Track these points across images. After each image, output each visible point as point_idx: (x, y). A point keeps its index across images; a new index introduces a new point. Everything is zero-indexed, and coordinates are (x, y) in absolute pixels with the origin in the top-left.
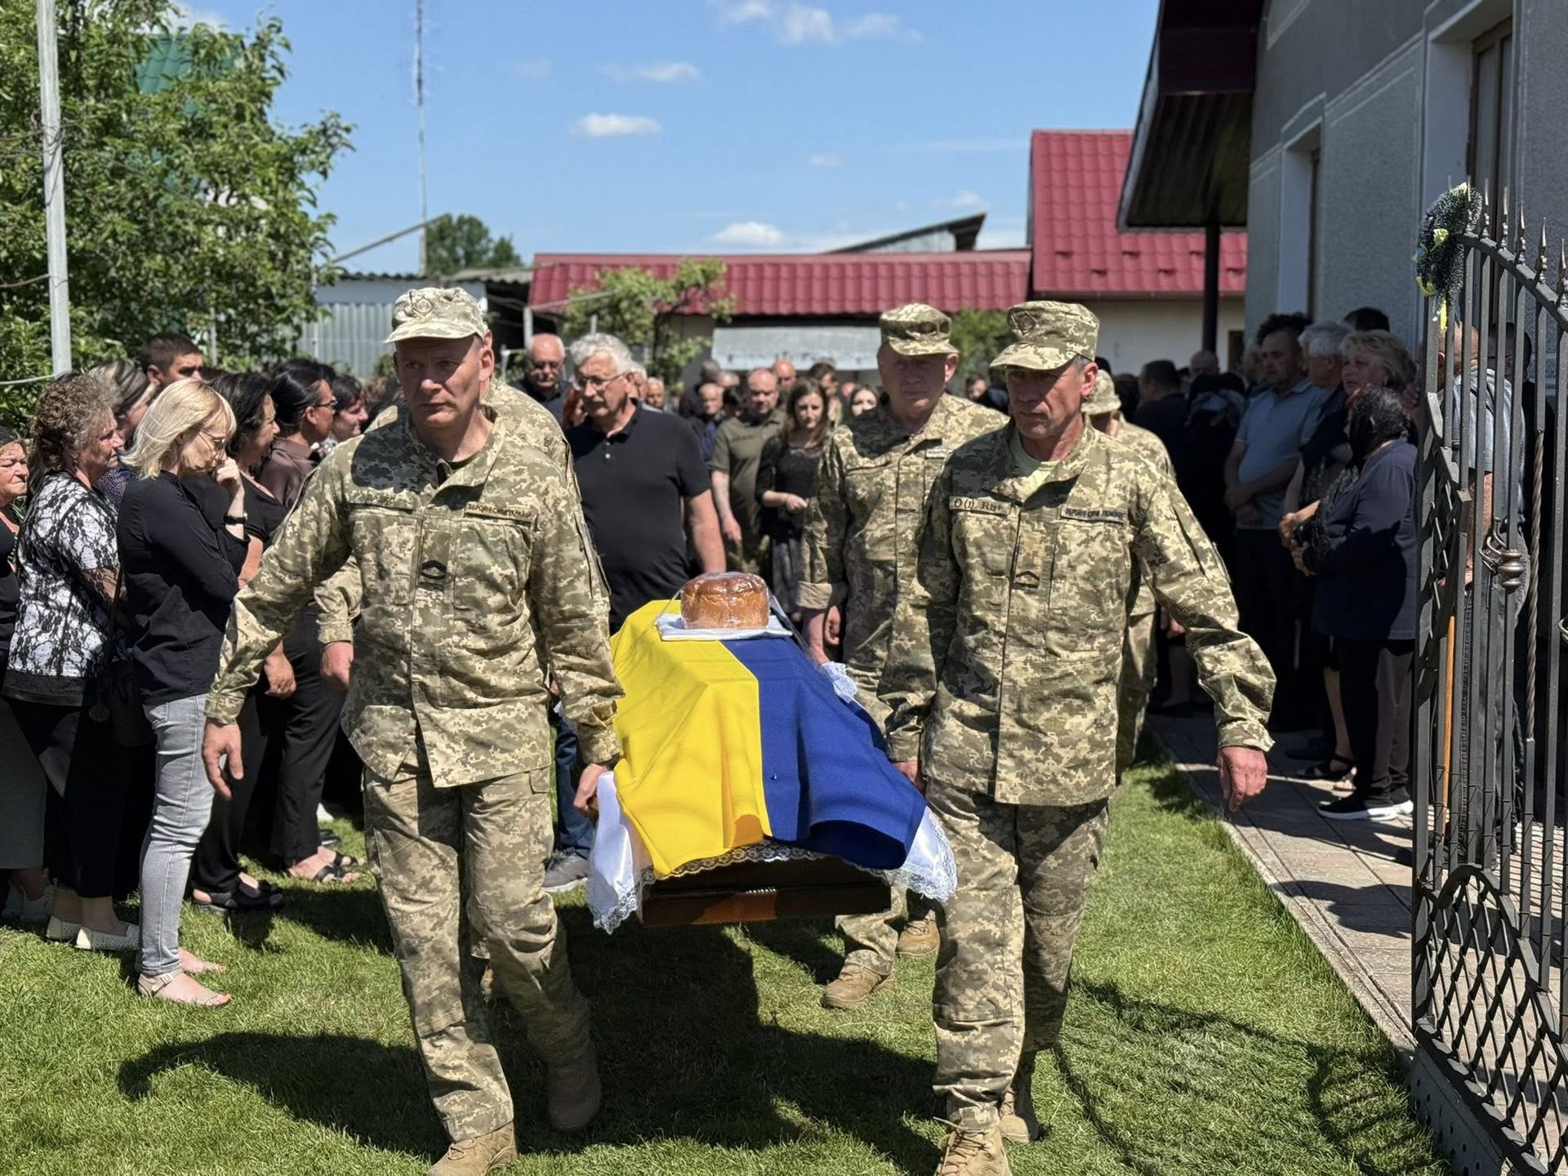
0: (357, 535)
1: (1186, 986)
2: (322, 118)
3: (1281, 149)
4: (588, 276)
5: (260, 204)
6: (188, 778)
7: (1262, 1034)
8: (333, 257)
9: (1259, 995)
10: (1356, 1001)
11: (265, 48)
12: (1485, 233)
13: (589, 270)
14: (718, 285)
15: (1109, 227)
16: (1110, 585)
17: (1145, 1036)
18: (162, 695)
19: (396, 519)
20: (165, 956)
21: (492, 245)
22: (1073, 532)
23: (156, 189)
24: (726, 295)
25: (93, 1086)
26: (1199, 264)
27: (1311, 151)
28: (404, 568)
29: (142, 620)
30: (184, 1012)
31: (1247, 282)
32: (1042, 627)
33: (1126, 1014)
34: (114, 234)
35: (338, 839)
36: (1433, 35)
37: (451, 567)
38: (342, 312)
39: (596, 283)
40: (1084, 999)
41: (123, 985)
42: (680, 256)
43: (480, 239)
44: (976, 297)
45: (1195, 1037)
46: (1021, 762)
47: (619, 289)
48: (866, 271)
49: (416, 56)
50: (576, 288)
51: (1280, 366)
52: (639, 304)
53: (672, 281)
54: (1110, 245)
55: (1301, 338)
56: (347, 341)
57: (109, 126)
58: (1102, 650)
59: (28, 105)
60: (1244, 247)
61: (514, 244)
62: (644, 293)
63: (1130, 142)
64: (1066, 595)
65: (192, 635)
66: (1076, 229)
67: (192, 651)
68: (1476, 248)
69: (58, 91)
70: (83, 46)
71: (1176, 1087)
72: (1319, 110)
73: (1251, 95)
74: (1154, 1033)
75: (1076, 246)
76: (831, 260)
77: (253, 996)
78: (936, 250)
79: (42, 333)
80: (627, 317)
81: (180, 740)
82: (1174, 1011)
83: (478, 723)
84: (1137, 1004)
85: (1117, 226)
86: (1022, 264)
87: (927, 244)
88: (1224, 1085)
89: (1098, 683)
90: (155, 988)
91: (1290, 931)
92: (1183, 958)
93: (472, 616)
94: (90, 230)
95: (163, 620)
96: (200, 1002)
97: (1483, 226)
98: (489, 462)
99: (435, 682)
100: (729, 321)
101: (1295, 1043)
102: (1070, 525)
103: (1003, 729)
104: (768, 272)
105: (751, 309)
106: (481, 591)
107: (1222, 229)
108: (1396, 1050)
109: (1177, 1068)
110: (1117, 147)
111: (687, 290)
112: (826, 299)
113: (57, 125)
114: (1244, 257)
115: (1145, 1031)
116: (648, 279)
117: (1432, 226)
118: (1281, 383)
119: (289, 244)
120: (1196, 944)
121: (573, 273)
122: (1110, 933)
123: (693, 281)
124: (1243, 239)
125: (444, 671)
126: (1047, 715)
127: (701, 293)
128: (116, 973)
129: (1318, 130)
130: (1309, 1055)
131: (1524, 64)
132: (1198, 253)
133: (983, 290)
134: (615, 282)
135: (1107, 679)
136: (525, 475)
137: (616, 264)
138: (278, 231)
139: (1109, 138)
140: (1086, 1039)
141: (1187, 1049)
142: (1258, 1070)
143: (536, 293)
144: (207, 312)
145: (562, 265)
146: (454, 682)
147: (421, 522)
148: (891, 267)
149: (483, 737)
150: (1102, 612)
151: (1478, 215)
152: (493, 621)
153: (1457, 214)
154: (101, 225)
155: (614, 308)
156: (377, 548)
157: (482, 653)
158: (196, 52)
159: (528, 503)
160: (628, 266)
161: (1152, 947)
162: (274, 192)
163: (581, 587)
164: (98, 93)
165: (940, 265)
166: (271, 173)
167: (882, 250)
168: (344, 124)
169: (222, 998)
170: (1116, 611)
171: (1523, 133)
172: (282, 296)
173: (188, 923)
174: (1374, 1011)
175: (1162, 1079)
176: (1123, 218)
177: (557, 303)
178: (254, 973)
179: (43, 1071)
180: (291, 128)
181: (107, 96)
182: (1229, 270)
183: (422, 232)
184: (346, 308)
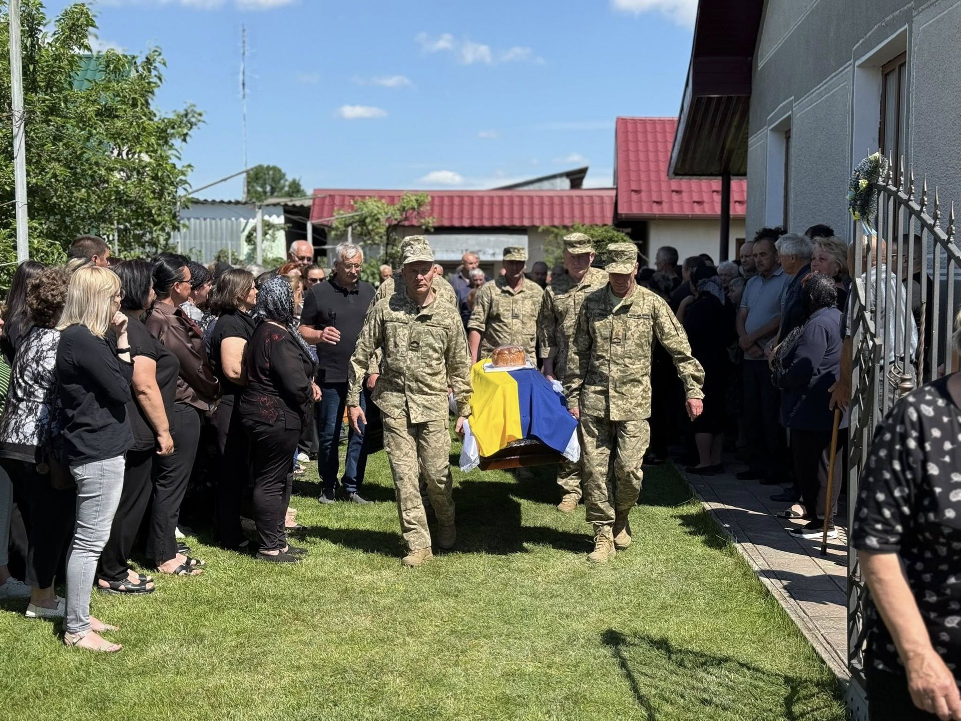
0: (388, 332)
1: (710, 640)
2: (185, 106)
3: (767, 130)
4: (346, 203)
5: (145, 158)
6: (96, 511)
7: (757, 670)
8: (190, 190)
9: (755, 646)
10: (814, 649)
11: (151, 64)
12: (890, 182)
13: (347, 199)
14: (426, 208)
15: (663, 176)
16: (646, 341)
17: (686, 671)
18: (82, 459)
19: (402, 326)
20: (82, 621)
21: (287, 183)
22: (632, 322)
23: (82, 148)
24: (431, 214)
25: (37, 701)
26: (718, 198)
27: (785, 131)
28: (404, 344)
29: (70, 413)
30: (93, 656)
31: (747, 208)
32: (623, 358)
33: (674, 657)
34: (55, 176)
35: (189, 548)
36: (858, 63)
37: (421, 344)
38: (195, 224)
39: (352, 207)
40: (648, 647)
41: (55, 639)
42: (403, 191)
43: (280, 179)
44: (583, 217)
45: (715, 671)
46: (618, 406)
47: (365, 211)
48: (516, 201)
49: (242, 69)
50: (339, 210)
51: (765, 261)
52: (378, 220)
53: (398, 206)
54: (664, 186)
55: (776, 243)
56: (198, 241)
57: (53, 110)
58: (644, 364)
59: (3, 97)
60: (745, 188)
61: (301, 183)
62: (380, 213)
63: (676, 125)
64: (630, 345)
65: (100, 423)
66: (643, 177)
67: (101, 433)
68: (885, 191)
69: (22, 89)
70: (37, 62)
71: (704, 702)
72: (790, 106)
73: (749, 98)
74: (691, 669)
75: (644, 187)
76: (494, 194)
77: (135, 646)
78: (559, 188)
79: (11, 236)
80: (370, 227)
81: (92, 487)
82: (704, 655)
83: (427, 401)
84: (680, 651)
85: (668, 175)
86: (611, 197)
87: (552, 184)
88: (734, 701)
89: (643, 376)
90: (75, 641)
91: (773, 607)
92: (708, 623)
93: (427, 361)
94: (40, 173)
95: (83, 413)
96: (102, 649)
97: (888, 178)
98: (435, 307)
99: (414, 385)
100: (432, 230)
101: (777, 675)
102: (631, 320)
103: (610, 394)
104: (456, 201)
105: (446, 223)
106: (431, 352)
107: (732, 177)
108: (838, 679)
109: (705, 690)
110: (668, 128)
111: (407, 212)
112: (491, 218)
113: (22, 110)
114: (745, 195)
115: (685, 667)
116: (383, 204)
117: (858, 178)
118: (766, 271)
119: (164, 183)
120: (716, 614)
121: (337, 201)
122: (663, 607)
123: (410, 206)
124: (745, 183)
125: (417, 380)
126: (625, 388)
127: (415, 213)
128: (51, 631)
129: (789, 118)
130: (785, 682)
131: (913, 80)
132: (717, 192)
133: (587, 213)
134: (362, 206)
135: (646, 375)
136: (447, 312)
137: (363, 196)
138: (157, 175)
139: (663, 122)
140: (649, 672)
141: (711, 679)
142: (754, 692)
143: (314, 213)
144: (113, 224)
145: (330, 196)
146: (420, 385)
147: (411, 328)
148: (531, 198)
149: (429, 406)
150: (643, 351)
151: (886, 171)
152: (434, 363)
153: (873, 171)
154: (47, 170)
155: (362, 222)
156: (395, 337)
157: (429, 374)
158: (108, 66)
159: (448, 322)
160: (370, 197)
161: (689, 616)
162: (155, 151)
163: (463, 352)
164: (47, 90)
165: (561, 198)
166: (153, 140)
167: (526, 188)
168: (199, 111)
169: (116, 647)
170: (648, 350)
171: (912, 122)
172: (159, 215)
173: (95, 600)
174: (825, 656)
175: (695, 697)
176: (672, 170)
177: (327, 219)
178: (136, 631)
179: (6, 691)
180: (166, 113)
181: (52, 92)
182: (736, 202)
183: (244, 175)
184: (198, 221)
